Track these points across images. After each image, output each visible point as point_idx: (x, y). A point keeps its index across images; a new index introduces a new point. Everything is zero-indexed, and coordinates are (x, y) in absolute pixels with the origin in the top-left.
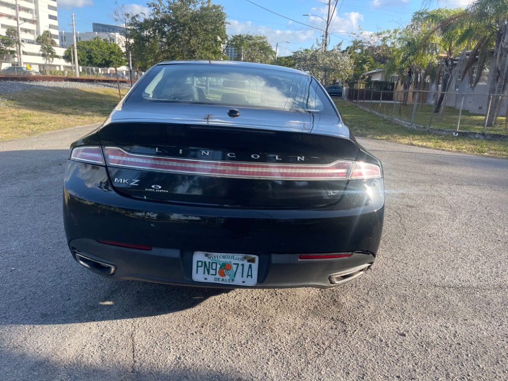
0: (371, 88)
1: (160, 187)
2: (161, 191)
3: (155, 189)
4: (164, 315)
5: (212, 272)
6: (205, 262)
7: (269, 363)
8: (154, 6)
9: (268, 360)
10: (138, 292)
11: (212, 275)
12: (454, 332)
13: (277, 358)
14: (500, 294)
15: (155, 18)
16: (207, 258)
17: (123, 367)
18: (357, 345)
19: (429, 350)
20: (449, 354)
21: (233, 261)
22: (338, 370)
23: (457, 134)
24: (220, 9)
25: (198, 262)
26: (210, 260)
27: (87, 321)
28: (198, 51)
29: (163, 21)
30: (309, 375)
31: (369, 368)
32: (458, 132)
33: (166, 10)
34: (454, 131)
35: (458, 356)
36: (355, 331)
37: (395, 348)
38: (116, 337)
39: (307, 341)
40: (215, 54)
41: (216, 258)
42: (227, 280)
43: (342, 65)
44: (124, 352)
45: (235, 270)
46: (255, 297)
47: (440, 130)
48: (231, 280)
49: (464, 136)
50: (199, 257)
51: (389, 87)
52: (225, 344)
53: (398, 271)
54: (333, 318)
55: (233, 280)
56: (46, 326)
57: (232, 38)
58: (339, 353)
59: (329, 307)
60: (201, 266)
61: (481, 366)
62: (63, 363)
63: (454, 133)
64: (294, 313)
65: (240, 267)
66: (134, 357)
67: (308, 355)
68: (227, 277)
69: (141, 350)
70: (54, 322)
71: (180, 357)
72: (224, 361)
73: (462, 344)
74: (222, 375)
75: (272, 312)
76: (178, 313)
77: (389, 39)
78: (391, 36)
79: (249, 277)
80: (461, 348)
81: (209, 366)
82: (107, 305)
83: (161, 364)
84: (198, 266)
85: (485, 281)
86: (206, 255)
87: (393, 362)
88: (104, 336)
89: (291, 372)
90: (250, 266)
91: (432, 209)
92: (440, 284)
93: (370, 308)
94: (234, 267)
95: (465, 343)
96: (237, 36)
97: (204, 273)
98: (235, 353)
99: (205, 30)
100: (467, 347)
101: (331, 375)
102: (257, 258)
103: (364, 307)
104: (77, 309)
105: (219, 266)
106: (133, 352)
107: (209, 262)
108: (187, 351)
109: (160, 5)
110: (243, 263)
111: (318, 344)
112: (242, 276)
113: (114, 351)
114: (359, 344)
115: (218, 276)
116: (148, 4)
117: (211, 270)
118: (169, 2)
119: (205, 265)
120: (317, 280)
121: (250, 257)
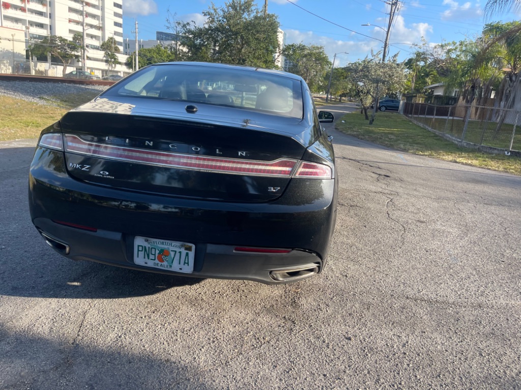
0: (431, 103)
1: (107, 173)
2: (108, 177)
3: (103, 175)
4: (122, 299)
5: (152, 257)
6: (145, 247)
7: (202, 349)
8: (209, 15)
9: (203, 347)
10: (107, 277)
11: (151, 259)
12: (405, 342)
13: (212, 346)
14: (475, 313)
15: (210, 27)
16: (147, 243)
17: (66, 338)
18: (298, 343)
19: (369, 355)
20: (390, 361)
21: (171, 248)
22: (268, 363)
23: (509, 154)
24: (274, 18)
25: (139, 246)
26: (149, 246)
27: (50, 297)
28: (248, 60)
29: (217, 29)
30: (236, 364)
31: (298, 364)
32: (511, 151)
33: (221, 18)
34: (506, 150)
35: (397, 365)
36: (302, 330)
37: (335, 350)
38: (70, 313)
39: (249, 334)
40: (266, 63)
41: (155, 244)
42: (166, 266)
43: (397, 77)
44: (71, 326)
45: (173, 256)
46: (216, 292)
47: (491, 148)
48: (169, 266)
49: (516, 156)
50: (139, 241)
51: (452, 102)
52: (168, 329)
53: (375, 281)
54: (285, 317)
55: (171, 266)
56: (13, 297)
57: (284, 47)
58: (275, 348)
59: (285, 306)
60: (142, 251)
61: (418, 377)
62: (16, 328)
63: (506, 152)
64: (248, 309)
65: (178, 254)
66: (79, 331)
67: (244, 347)
68: (165, 263)
69: (88, 326)
70: (20, 295)
71: (121, 336)
72: (161, 343)
73: (407, 354)
74: (153, 355)
75: (227, 306)
76: (135, 299)
77: (453, 51)
78: (456, 48)
79: (186, 265)
80: (405, 357)
81: (144, 347)
82: (74, 285)
83: (101, 340)
84: (138, 251)
85: (466, 298)
86: (147, 241)
87: (326, 361)
88: (60, 311)
89: (219, 360)
90: (187, 254)
91: (444, 226)
92: (413, 296)
93: (327, 311)
94: (172, 254)
95: (411, 354)
96: (290, 46)
97: (144, 258)
98: (174, 338)
99: (257, 39)
100: (412, 358)
101: (257, 366)
102: (193, 247)
103: (321, 310)
104: (45, 286)
105: (157, 252)
106: (80, 327)
107: (149, 247)
108: (130, 331)
109: (215, 14)
110: (181, 250)
111: (258, 339)
112: (180, 264)
113: (64, 324)
114: (300, 342)
115: (157, 261)
116: (203, 13)
117: (150, 255)
118: (223, 11)
119: (145, 250)
120: (256, 274)
121: (187, 245)
